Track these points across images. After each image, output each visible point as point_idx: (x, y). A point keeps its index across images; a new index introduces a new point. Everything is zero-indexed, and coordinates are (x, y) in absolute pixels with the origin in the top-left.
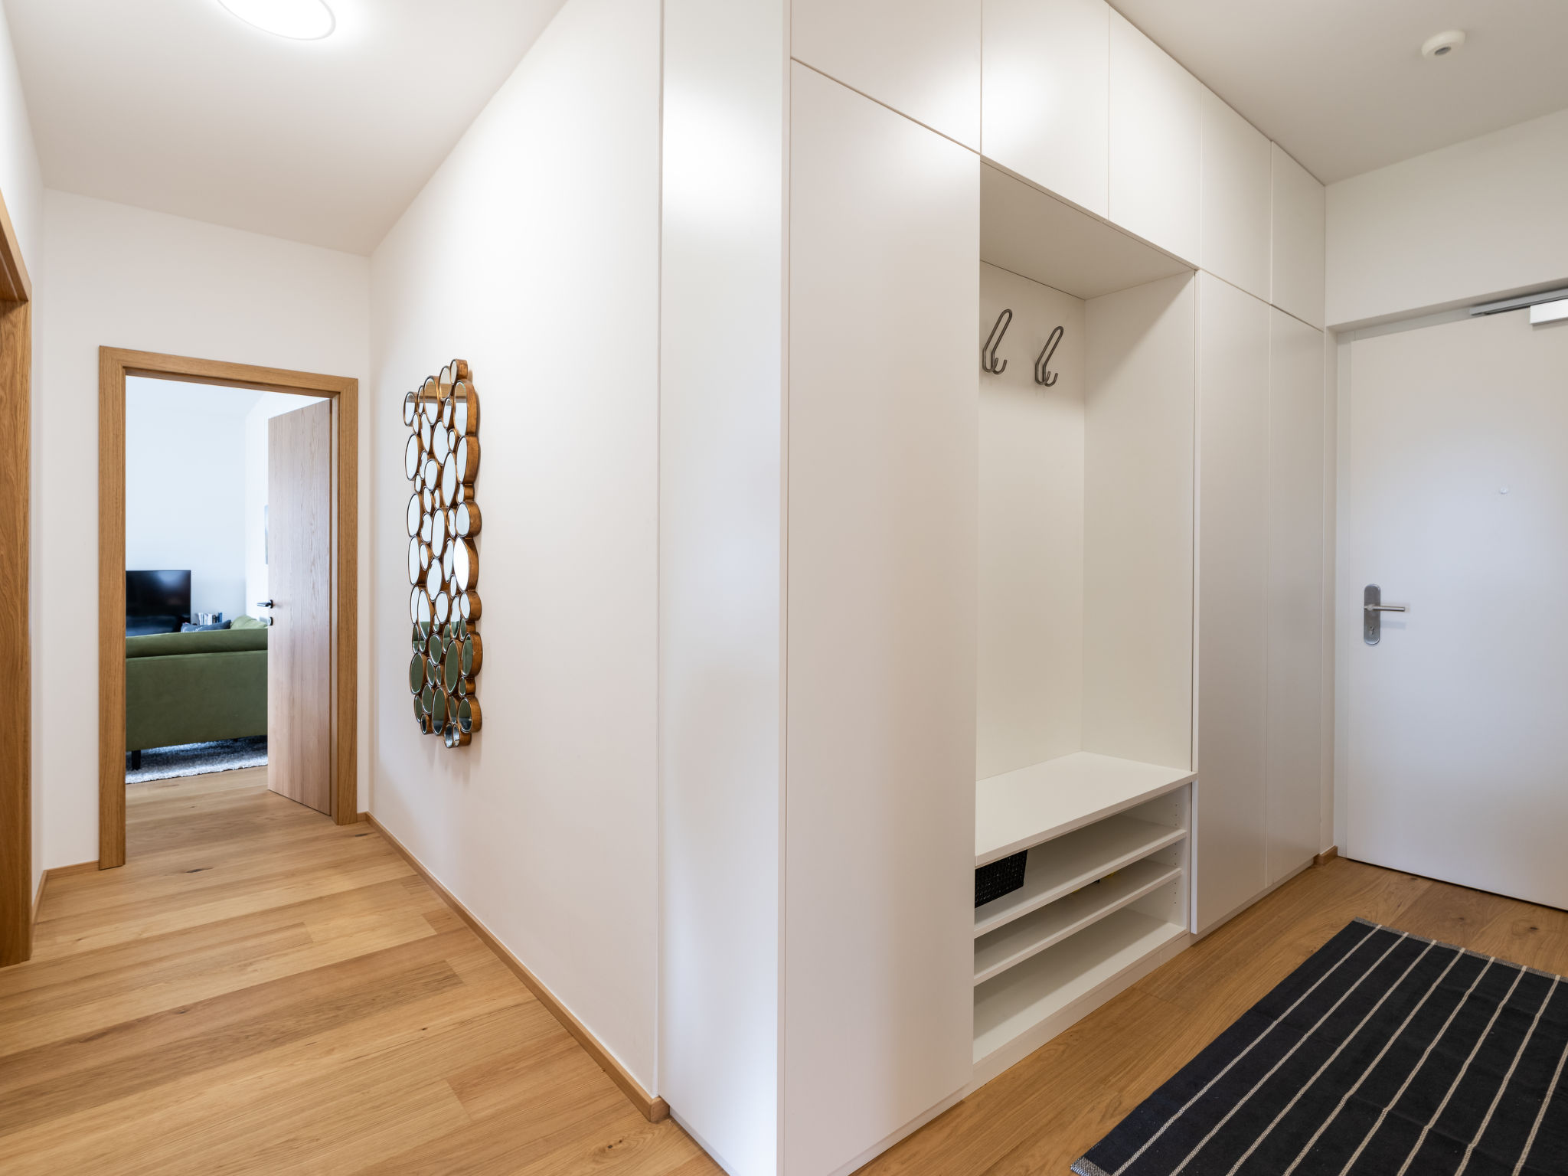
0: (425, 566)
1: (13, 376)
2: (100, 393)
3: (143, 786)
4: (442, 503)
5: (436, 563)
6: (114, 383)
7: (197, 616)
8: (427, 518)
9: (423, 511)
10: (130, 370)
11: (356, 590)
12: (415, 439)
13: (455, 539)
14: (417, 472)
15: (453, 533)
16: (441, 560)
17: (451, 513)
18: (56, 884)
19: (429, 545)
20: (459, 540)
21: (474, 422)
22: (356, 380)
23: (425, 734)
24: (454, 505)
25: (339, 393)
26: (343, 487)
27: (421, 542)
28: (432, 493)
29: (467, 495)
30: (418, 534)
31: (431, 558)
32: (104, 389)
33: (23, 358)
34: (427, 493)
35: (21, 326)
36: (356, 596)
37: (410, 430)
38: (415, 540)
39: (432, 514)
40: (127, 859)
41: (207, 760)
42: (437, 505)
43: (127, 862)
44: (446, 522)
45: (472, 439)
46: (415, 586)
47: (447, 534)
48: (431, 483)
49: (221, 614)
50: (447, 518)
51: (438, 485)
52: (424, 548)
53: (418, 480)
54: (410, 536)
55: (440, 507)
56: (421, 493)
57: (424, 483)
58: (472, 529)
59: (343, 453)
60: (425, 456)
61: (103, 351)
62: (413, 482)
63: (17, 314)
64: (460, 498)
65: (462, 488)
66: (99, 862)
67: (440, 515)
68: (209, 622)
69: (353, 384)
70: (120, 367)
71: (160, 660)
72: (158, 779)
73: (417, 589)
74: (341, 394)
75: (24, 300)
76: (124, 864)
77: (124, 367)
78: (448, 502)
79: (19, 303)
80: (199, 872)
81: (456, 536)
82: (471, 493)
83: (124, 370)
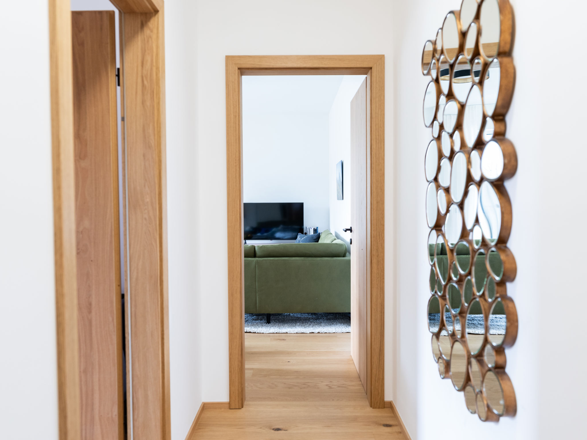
0: (443, 211)
1: (151, 69)
2: (226, 88)
3: (269, 336)
4: (463, 144)
5: (454, 208)
6: (233, 80)
7: (307, 228)
8: (445, 162)
9: (441, 156)
10: (243, 71)
11: (384, 225)
12: (433, 85)
13: (479, 184)
14: (435, 118)
15: (477, 178)
16: (461, 206)
17: (475, 154)
18: (208, 414)
19: (447, 190)
20: (486, 185)
21: (508, 38)
22: (384, 56)
23: (443, 378)
24: (480, 144)
25: (371, 68)
26: (374, 143)
27: (438, 187)
28: (451, 136)
29: (498, 130)
30: (436, 179)
31: (450, 203)
32: (228, 85)
33: (157, 55)
34: (445, 136)
35: (155, 31)
36: (383, 230)
37: (429, 78)
38: (433, 185)
39: (451, 158)
40: (246, 403)
41: (303, 323)
42: (457, 148)
43: (244, 406)
44: (468, 165)
45: (506, 60)
46: (432, 229)
47: (469, 179)
48: (449, 127)
49: (318, 227)
50: (469, 162)
51: (459, 126)
52: (441, 192)
53: (436, 124)
54: (428, 181)
55: (461, 148)
56: (439, 138)
57: (442, 127)
58: (506, 171)
59: (374, 116)
60: (443, 99)
61: (229, 59)
62: (431, 129)
63: (152, 23)
64: (488, 135)
65: (490, 122)
66: (229, 403)
67: (460, 158)
68: (312, 233)
69: (380, 59)
70: (237, 69)
71: (277, 260)
72: (277, 333)
73: (434, 232)
74: (373, 69)
75: (156, 11)
76: (242, 407)
77: (239, 69)
78: (470, 142)
79: (154, 14)
80: (279, 432)
81: (482, 179)
82: (502, 128)
83: (239, 70)
